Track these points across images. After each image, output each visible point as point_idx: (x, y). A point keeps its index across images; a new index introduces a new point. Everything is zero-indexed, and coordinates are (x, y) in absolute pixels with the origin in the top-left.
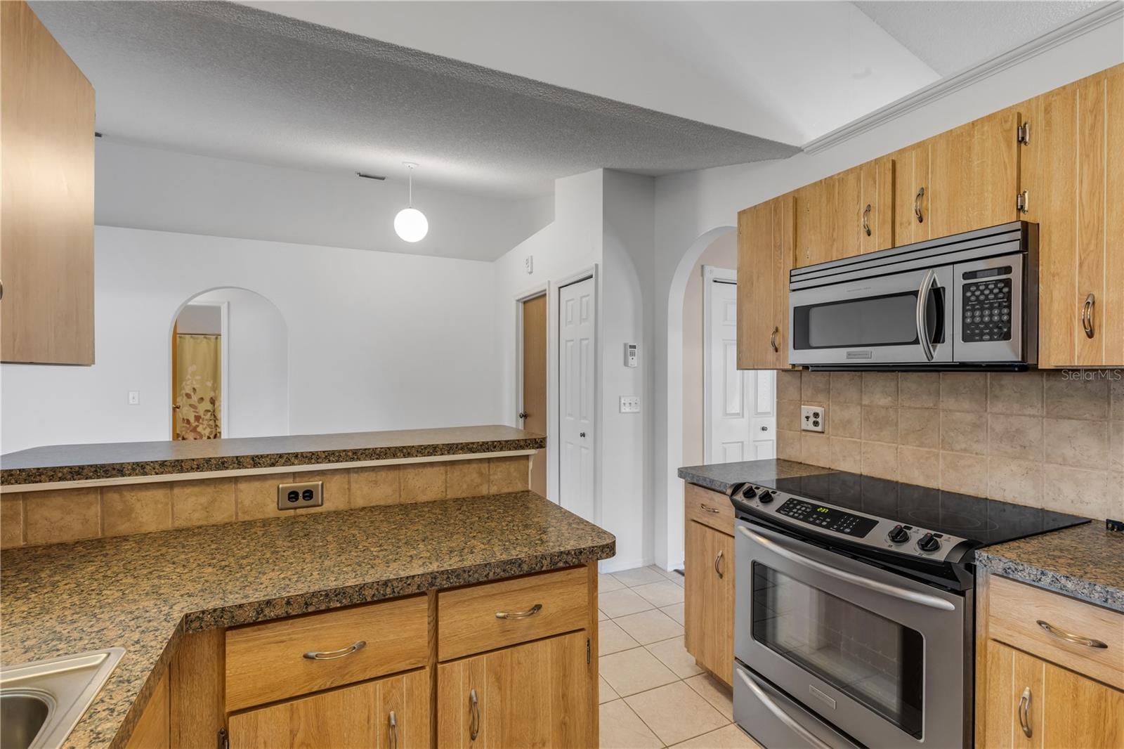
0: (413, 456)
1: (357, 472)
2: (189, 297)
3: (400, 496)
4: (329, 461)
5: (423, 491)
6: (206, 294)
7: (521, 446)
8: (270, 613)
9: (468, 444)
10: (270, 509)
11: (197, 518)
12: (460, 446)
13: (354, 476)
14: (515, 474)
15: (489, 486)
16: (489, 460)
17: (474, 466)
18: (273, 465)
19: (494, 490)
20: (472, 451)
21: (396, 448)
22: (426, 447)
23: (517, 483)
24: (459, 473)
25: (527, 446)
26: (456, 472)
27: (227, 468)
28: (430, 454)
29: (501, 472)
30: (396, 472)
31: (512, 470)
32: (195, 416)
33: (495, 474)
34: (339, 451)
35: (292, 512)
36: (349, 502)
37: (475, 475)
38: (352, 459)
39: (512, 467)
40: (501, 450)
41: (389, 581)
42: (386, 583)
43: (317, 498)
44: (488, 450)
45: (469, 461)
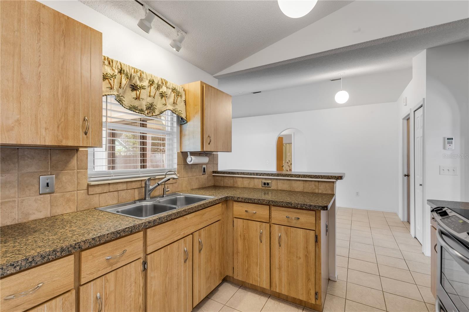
0: (293, 177)
1: (279, 180)
2: (280, 132)
3: (290, 188)
4: (272, 176)
5: (297, 188)
6: (287, 130)
7: (329, 178)
8: (239, 200)
9: (310, 175)
10: (260, 187)
11: (247, 186)
12: (307, 176)
13: (278, 181)
14: (328, 187)
15: (318, 190)
16: (318, 181)
17: (313, 183)
18: (260, 175)
19: (320, 191)
20: (311, 178)
21: (288, 174)
22: (297, 175)
23: (329, 191)
24: (308, 184)
25: (332, 178)
26: (307, 184)
27: (252, 175)
28: (298, 177)
29: (323, 186)
30: (289, 181)
31: (327, 186)
32: (290, 169)
33: (320, 186)
34: (274, 174)
35: (264, 188)
36: (277, 188)
37: (313, 186)
38: (277, 176)
39: (327, 185)
40: (322, 178)
41: (260, 199)
42: (259, 200)
43: (270, 185)
44: (317, 178)
45: (311, 181)
